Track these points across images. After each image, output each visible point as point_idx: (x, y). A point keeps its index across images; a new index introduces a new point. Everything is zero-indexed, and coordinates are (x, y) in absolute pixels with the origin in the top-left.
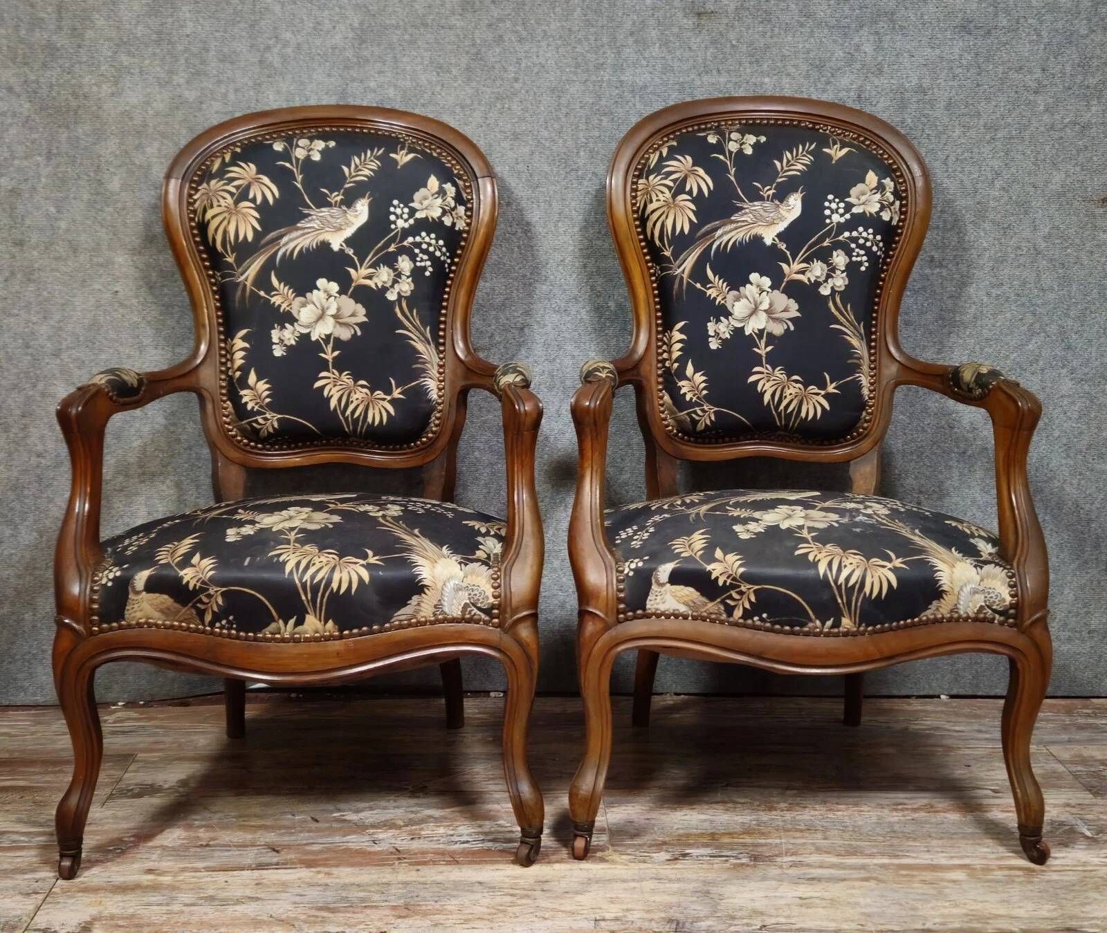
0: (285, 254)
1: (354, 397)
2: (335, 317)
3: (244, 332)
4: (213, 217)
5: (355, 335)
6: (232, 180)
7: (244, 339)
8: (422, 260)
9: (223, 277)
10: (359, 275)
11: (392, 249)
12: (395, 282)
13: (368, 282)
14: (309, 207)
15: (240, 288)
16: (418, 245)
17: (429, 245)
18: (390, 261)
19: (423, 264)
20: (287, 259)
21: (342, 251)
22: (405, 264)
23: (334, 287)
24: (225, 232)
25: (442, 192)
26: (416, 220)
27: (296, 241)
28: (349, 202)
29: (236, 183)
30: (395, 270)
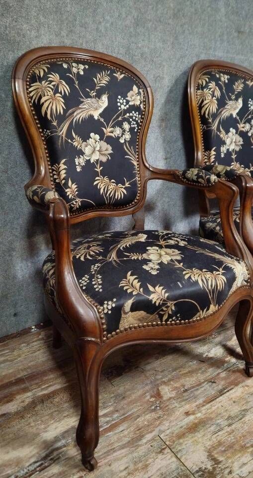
0: (76, 121)
1: (110, 187)
2: (99, 151)
3: (63, 161)
4: (46, 101)
5: (108, 159)
6: (51, 82)
7: (64, 164)
8: (133, 124)
9: (51, 133)
10: (107, 131)
11: (120, 119)
12: (123, 134)
13: (111, 134)
14: (83, 98)
15: (60, 138)
16: (131, 117)
17: (136, 117)
18: (120, 124)
19: (134, 126)
20: (77, 123)
21: (99, 120)
22: (126, 126)
23: (97, 137)
24: (52, 109)
25: (139, 93)
26: (130, 106)
27: (80, 115)
28: (99, 96)
29: (53, 83)
30: (122, 129)
